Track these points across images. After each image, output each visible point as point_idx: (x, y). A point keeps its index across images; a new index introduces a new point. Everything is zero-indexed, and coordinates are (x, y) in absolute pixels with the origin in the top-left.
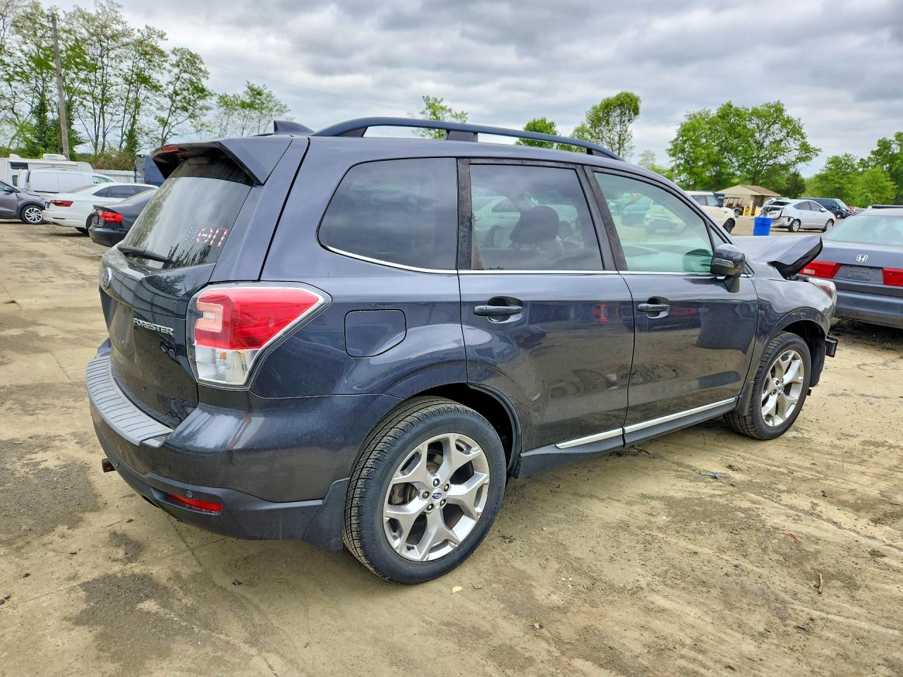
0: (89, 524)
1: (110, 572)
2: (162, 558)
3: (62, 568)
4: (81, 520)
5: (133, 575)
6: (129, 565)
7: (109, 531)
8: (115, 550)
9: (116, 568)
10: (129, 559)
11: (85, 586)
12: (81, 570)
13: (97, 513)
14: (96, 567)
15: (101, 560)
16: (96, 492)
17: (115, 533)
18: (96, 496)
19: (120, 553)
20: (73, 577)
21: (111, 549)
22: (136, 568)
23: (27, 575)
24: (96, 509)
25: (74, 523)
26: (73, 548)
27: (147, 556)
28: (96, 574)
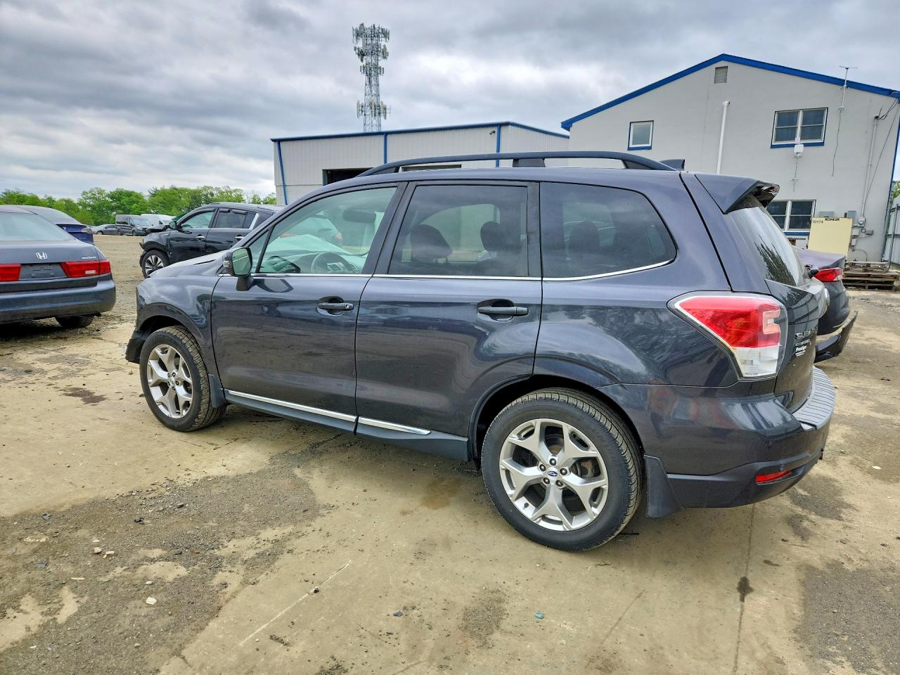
0: (822, 558)
1: (819, 517)
2: (778, 506)
3: (853, 536)
4: (829, 566)
5: (803, 508)
6: (804, 514)
7: (807, 543)
8: (809, 528)
9: (813, 517)
10: (801, 518)
11: (840, 519)
12: (840, 528)
13: (809, 564)
14: (829, 525)
15: (823, 527)
16: (802, 589)
17: (803, 538)
18: (803, 583)
19: (805, 524)
20: (846, 527)
21: (811, 530)
22: (799, 510)
23: (883, 545)
24: (810, 569)
25: (835, 566)
26: (841, 546)
27: (787, 512)
28: (830, 521)
